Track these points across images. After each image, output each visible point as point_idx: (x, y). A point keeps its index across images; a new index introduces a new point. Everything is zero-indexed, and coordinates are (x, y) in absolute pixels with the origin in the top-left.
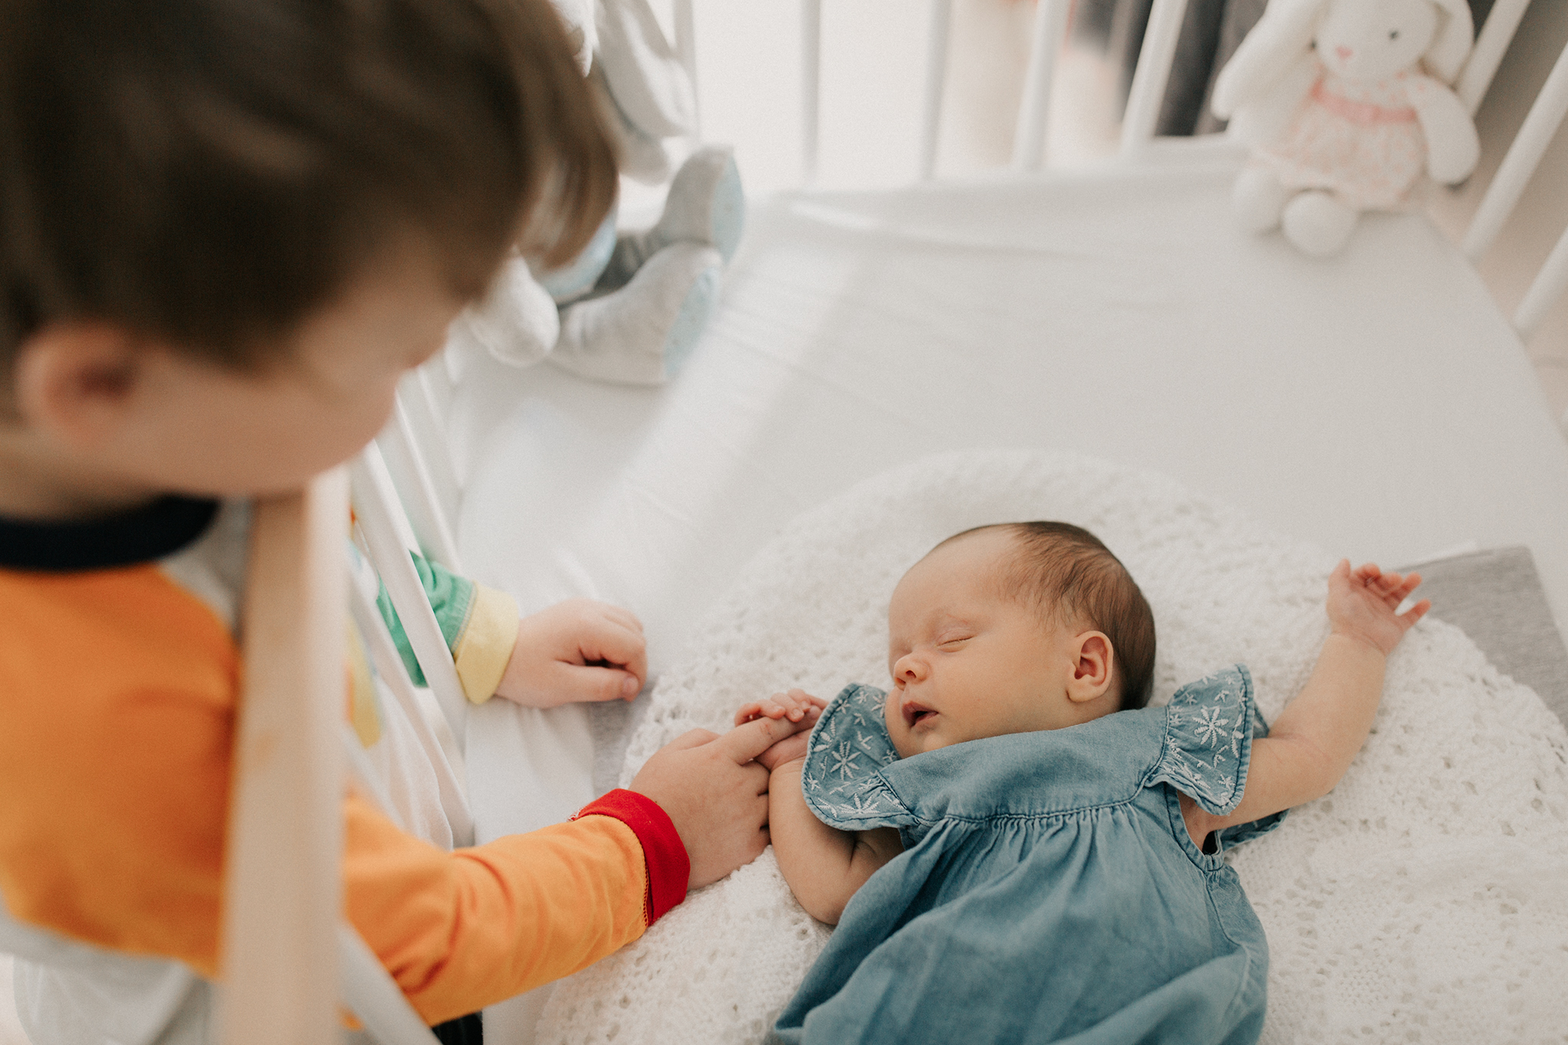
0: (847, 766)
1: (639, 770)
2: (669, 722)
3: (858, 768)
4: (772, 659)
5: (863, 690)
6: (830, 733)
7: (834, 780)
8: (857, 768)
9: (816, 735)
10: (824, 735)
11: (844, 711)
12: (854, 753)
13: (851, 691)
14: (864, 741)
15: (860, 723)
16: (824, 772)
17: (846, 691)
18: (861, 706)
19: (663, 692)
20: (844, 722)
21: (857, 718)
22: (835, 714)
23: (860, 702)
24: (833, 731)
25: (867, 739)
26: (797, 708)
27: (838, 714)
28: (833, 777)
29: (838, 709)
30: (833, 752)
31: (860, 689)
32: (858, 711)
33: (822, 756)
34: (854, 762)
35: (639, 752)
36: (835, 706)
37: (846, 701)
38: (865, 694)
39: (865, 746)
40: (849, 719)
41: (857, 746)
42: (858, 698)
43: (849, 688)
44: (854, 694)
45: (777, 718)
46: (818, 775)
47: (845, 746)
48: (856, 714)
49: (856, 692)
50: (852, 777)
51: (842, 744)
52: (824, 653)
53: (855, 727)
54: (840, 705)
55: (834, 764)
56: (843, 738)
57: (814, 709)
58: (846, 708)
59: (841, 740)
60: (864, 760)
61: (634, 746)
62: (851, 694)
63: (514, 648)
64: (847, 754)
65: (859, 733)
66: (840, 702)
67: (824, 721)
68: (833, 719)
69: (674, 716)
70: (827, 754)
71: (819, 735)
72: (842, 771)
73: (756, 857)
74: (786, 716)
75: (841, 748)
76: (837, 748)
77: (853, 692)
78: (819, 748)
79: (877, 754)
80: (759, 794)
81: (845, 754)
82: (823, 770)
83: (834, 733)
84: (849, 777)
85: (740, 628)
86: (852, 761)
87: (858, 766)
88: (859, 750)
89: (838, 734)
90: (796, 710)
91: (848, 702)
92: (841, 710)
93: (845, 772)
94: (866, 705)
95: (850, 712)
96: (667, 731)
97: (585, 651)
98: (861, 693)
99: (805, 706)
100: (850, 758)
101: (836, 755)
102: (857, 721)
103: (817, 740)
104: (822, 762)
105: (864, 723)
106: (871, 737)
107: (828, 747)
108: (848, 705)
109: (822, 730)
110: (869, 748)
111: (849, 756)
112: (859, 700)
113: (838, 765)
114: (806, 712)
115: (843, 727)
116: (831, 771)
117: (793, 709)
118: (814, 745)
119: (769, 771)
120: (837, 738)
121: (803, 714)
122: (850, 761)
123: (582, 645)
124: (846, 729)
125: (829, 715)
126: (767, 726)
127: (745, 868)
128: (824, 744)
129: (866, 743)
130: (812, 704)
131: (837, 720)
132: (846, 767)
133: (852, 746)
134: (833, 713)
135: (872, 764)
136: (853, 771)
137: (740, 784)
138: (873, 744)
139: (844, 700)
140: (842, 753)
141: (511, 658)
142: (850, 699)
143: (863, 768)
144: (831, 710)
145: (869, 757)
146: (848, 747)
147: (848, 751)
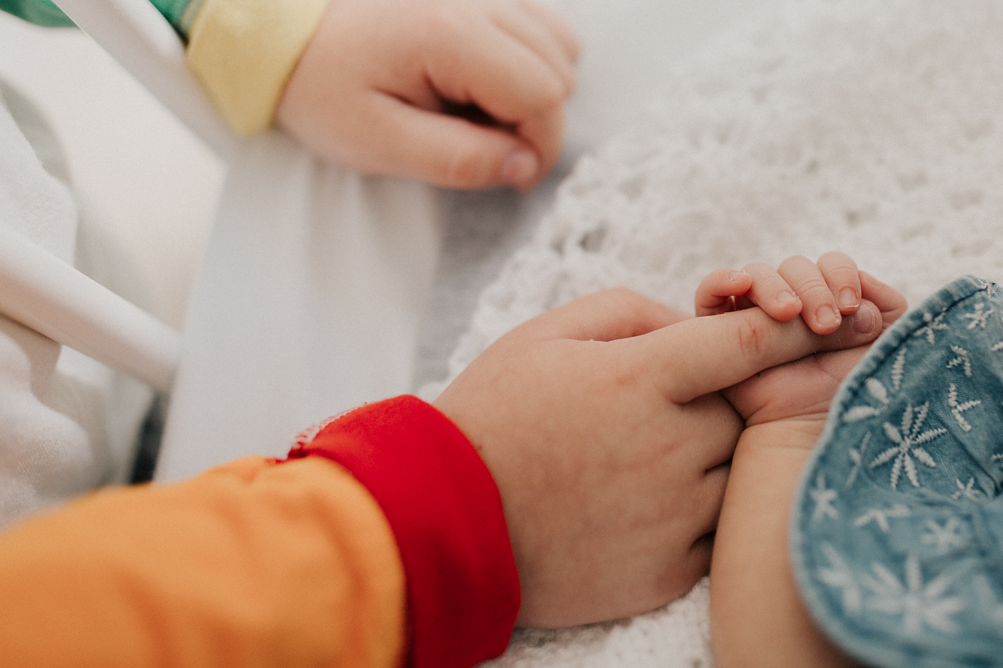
0: (912, 455)
1: (492, 341)
2: (574, 256)
3: (933, 464)
4: (813, 167)
5: (984, 300)
6: (888, 383)
7: (875, 487)
8: (931, 462)
9: (855, 385)
10: (875, 387)
11: (931, 337)
12: (931, 427)
13: (956, 299)
14: (960, 408)
15: (960, 369)
16: (854, 471)
17: (946, 295)
18: (970, 333)
19: (579, 192)
20: (926, 361)
21: (955, 356)
22: (909, 342)
23: (972, 325)
24: (897, 378)
25: (967, 405)
26: (830, 306)
27: (915, 343)
28: (873, 479)
29: (919, 333)
30: (887, 426)
31: (978, 295)
32: (963, 343)
33: (859, 433)
34: (926, 449)
35: (505, 304)
36: (912, 324)
37: (940, 318)
38: (986, 309)
39: (961, 419)
40: (936, 356)
41: (941, 414)
42: (968, 315)
43: (953, 290)
44: (961, 305)
45: (780, 320)
46: (837, 477)
47: (915, 416)
48: (955, 349)
49: (967, 302)
50: (915, 483)
51: (909, 409)
52: (920, 179)
53: (949, 376)
54: (925, 324)
55: (884, 450)
56: (914, 397)
57: (868, 310)
58: (935, 331)
59: (910, 401)
60: (951, 449)
61: (496, 289)
62: (954, 304)
63: (307, 47)
64: (916, 429)
65: (953, 387)
66: (928, 317)
67: (881, 355)
68: (903, 351)
69: (586, 243)
70: (872, 429)
71: (862, 384)
72: (897, 465)
73: (672, 601)
74: (802, 317)
75: (907, 417)
76: (896, 418)
77: (962, 299)
78: (859, 412)
79: (983, 448)
80: (708, 471)
81: (911, 430)
82: (852, 464)
83: (897, 383)
84: (909, 482)
85: (760, 95)
86: (925, 445)
87: (934, 460)
88: (944, 425)
89: (905, 386)
90: (826, 309)
91: (945, 321)
92: (925, 335)
93: (903, 467)
94: (983, 334)
95: (944, 342)
96: (564, 277)
97: (437, 81)
98: (979, 306)
99: (848, 301)
100: (922, 438)
101: (892, 432)
102: (955, 362)
103: (857, 394)
104: (857, 447)
105: (968, 372)
106: (978, 402)
107: (877, 412)
108: (943, 326)
109: (872, 374)
110: (968, 427)
111: (919, 433)
112: (971, 320)
113: (892, 452)
114: (847, 315)
115: (920, 372)
116: (873, 464)
117: (821, 306)
118: (846, 406)
119: (743, 422)
120: (903, 395)
121: (838, 321)
122: (918, 446)
123: (432, 71)
124: (926, 378)
125: (894, 344)
126: (754, 332)
127: (640, 624)
128: (869, 405)
129: (964, 413)
130: (866, 295)
131: (911, 356)
132: (907, 458)
133: (931, 413)
134: (905, 339)
135: (965, 462)
136: (923, 470)
137: (669, 449)
138: (977, 422)
139: (936, 315)
140: (905, 428)
141: (296, 66)
142: (950, 313)
143: (945, 466)
144: (903, 332)
145: (962, 446)
146: (922, 416)
147: (919, 423)
